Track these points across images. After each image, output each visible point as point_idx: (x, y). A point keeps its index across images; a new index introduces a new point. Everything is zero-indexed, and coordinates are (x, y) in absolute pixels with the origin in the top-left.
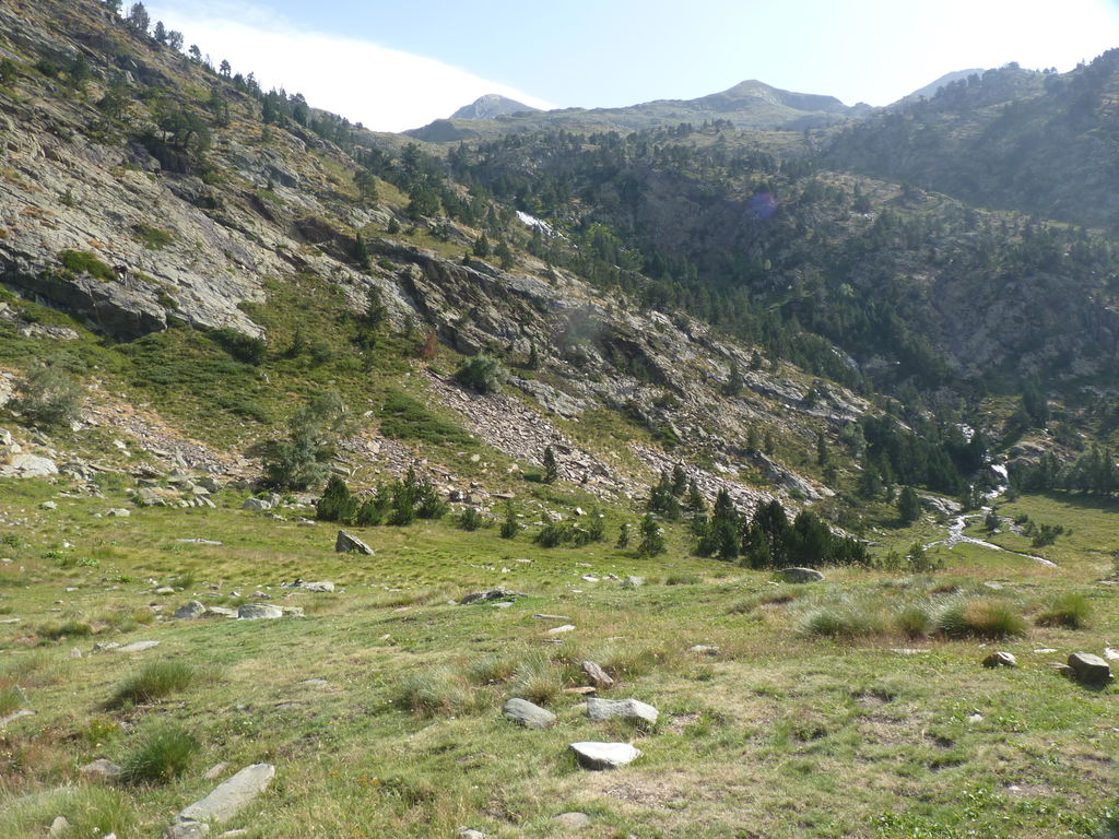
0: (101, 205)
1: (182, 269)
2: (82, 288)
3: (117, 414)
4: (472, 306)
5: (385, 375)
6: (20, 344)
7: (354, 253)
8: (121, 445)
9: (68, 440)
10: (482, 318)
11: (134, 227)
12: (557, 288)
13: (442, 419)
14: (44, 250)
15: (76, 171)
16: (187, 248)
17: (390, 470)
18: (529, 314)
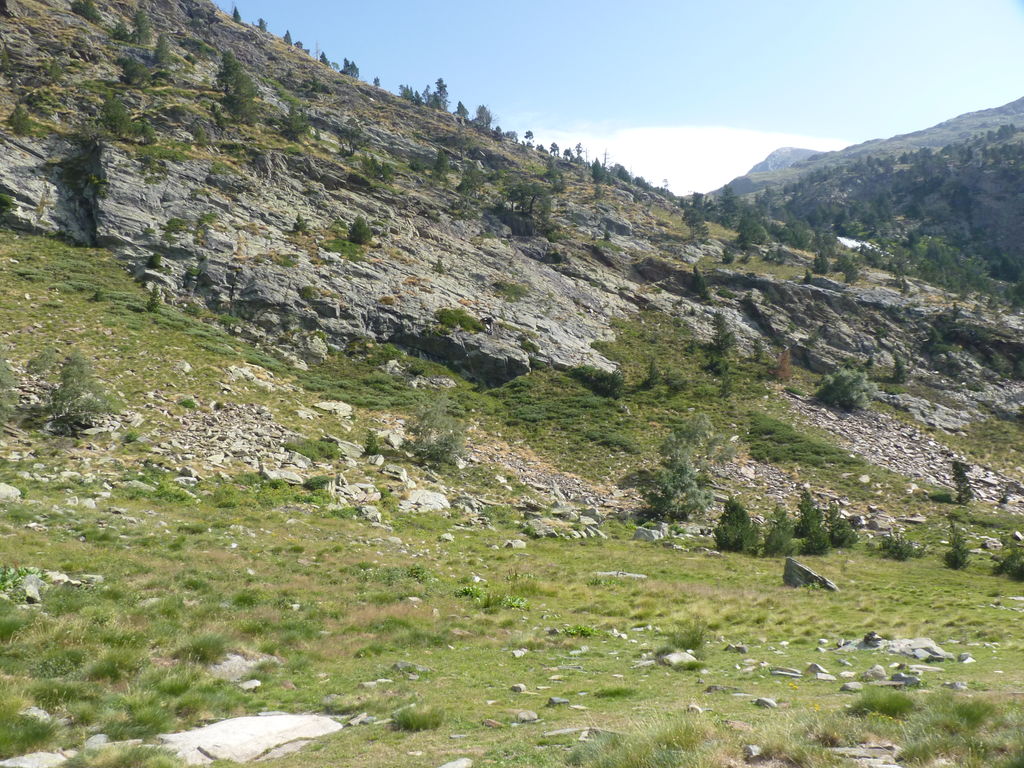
0: (466, 269)
1: (539, 317)
2: (456, 341)
3: (495, 452)
4: (820, 323)
5: (743, 399)
6: (409, 394)
7: (693, 286)
8: (503, 480)
9: (454, 477)
10: (832, 335)
11: (495, 285)
12: (911, 296)
13: (815, 439)
14: (423, 311)
15: (444, 245)
16: (541, 298)
17: (771, 496)
18: (885, 325)
